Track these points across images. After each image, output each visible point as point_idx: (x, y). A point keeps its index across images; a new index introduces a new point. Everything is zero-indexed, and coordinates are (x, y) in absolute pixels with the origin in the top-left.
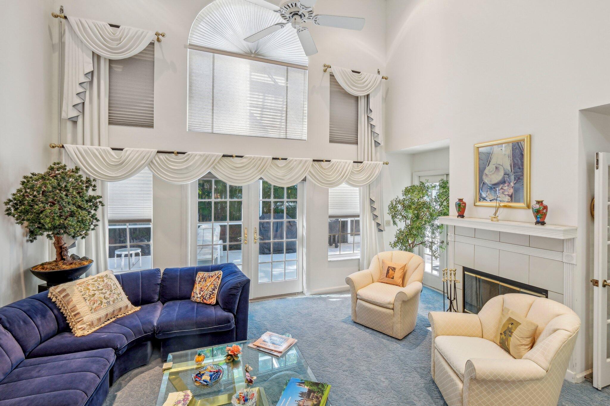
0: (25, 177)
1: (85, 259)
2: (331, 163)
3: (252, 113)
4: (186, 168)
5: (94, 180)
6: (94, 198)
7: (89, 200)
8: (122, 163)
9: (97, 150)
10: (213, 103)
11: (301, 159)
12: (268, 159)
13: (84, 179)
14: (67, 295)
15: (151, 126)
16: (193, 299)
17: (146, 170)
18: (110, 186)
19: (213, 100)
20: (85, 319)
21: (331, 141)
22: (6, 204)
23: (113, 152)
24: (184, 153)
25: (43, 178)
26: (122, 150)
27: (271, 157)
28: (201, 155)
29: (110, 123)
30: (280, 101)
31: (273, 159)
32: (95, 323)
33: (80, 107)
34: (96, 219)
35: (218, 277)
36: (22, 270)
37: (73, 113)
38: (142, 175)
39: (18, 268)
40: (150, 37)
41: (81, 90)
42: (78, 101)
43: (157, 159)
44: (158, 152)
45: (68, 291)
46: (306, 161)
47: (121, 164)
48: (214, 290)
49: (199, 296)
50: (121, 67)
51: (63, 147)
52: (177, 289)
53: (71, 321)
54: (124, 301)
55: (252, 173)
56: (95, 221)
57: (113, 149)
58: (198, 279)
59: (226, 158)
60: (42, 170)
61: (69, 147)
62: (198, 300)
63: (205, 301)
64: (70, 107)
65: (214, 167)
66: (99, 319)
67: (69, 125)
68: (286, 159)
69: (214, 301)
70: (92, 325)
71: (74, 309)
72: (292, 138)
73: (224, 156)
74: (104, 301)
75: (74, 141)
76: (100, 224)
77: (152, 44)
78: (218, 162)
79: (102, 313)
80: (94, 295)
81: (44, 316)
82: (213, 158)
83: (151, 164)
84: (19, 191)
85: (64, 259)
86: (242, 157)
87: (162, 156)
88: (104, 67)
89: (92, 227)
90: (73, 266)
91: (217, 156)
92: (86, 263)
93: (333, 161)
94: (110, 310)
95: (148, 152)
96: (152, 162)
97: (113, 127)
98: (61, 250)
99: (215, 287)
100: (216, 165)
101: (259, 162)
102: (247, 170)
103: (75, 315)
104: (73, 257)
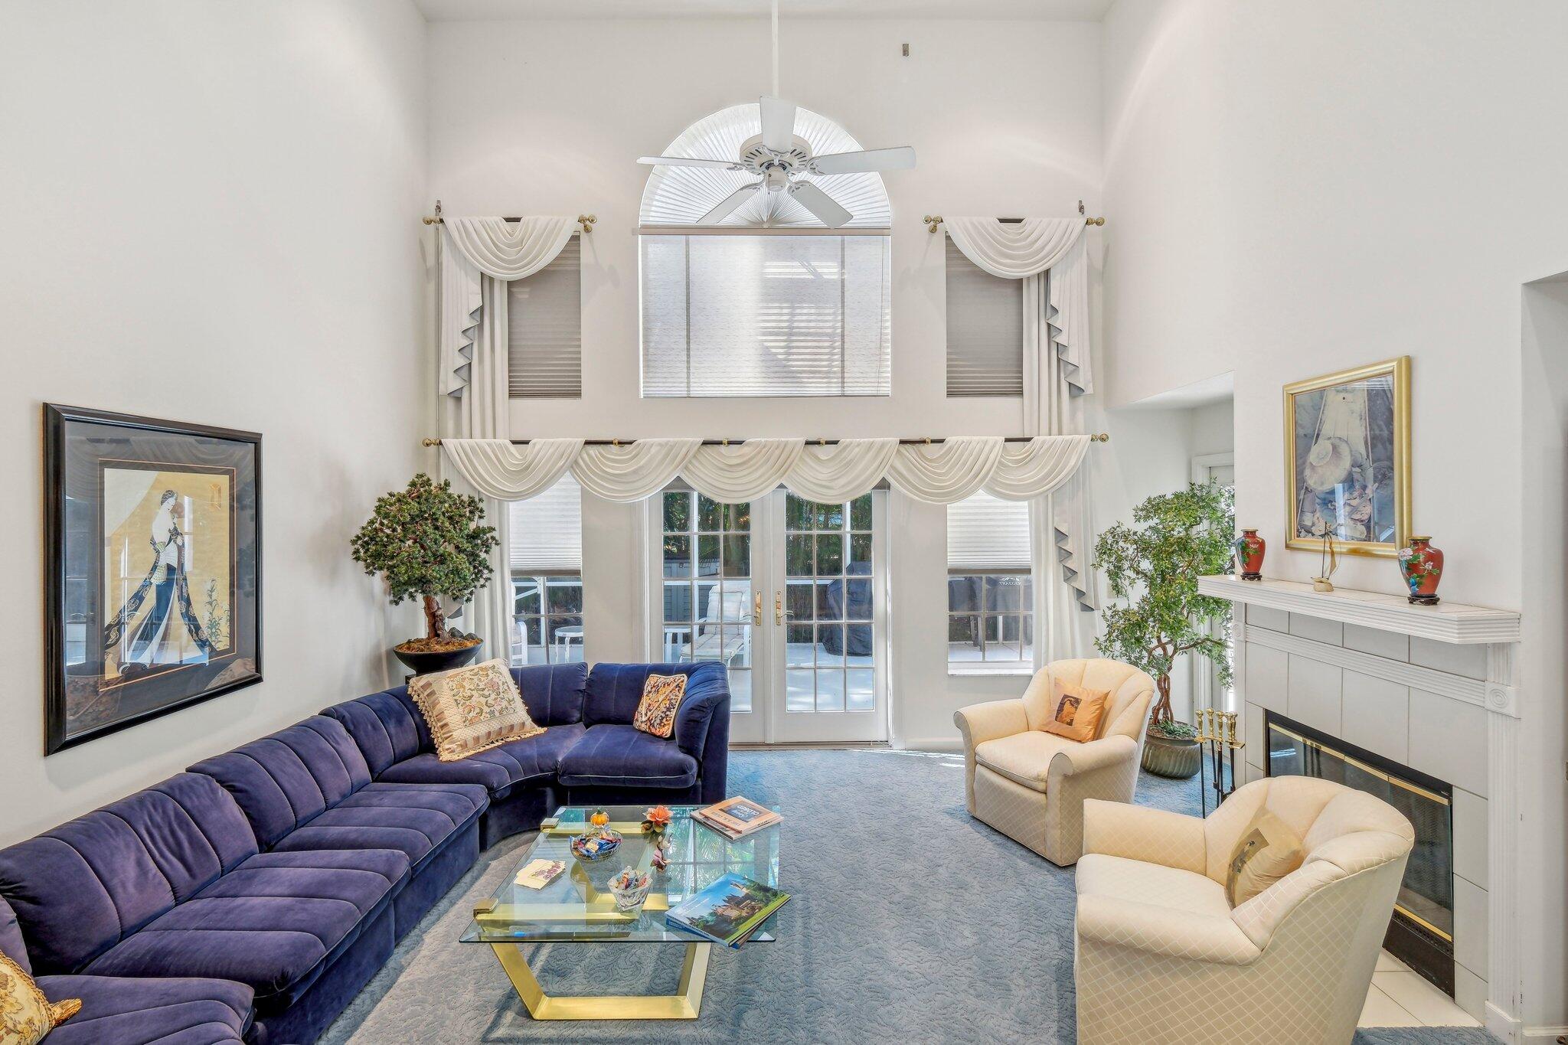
0: (380, 500)
1: (470, 637)
2: (945, 447)
3: (767, 347)
4: (635, 472)
5: (481, 500)
6: (484, 531)
7: (474, 536)
8: (527, 468)
9: (489, 445)
10: (688, 337)
11: (872, 440)
12: (796, 443)
13: (465, 498)
14: (432, 693)
15: (577, 394)
16: (636, 724)
17: (567, 478)
18: (513, 508)
19: (688, 331)
20: (455, 734)
21: (950, 394)
22: (354, 542)
23: (513, 448)
24: (631, 443)
25: (400, 500)
26: (527, 443)
27: (803, 440)
28: (660, 445)
29: (511, 395)
30: (829, 314)
31: (808, 443)
32: (470, 743)
33: (464, 373)
34: (487, 568)
35: (678, 686)
36: (383, 649)
37: (454, 384)
38: (563, 487)
39: (378, 646)
40: (570, 226)
41: (465, 342)
42: (461, 361)
43: (585, 456)
44: (587, 443)
45: (434, 687)
46: (883, 446)
47: (525, 470)
48: (669, 709)
49: (644, 719)
50: (527, 290)
51: (440, 443)
52: (611, 704)
53: (437, 735)
54: (520, 713)
55: (760, 477)
56: (486, 571)
57: (514, 443)
58: (647, 688)
59: (709, 449)
60: (402, 488)
61: (450, 443)
62: (644, 727)
63: (653, 730)
64: (451, 374)
65: (686, 468)
66: (477, 739)
67: (450, 404)
68: (835, 443)
69: (667, 731)
70: (464, 746)
71: (440, 717)
72: (856, 393)
73: (705, 443)
74: (486, 709)
75: (458, 434)
76: (496, 576)
77: (575, 238)
78: (695, 456)
79: (481, 729)
80: (471, 697)
81: (400, 722)
82: (684, 450)
83: (574, 466)
84: (372, 522)
85: (438, 635)
86: (740, 443)
87: (593, 450)
88: (500, 296)
89: (482, 581)
90: (451, 648)
91: (692, 444)
92: (469, 645)
93: (951, 440)
94: (495, 726)
95: (570, 444)
96: (576, 462)
97: (520, 403)
98: (435, 621)
99: (671, 704)
100: (690, 462)
101: (777, 452)
102: (751, 470)
103: (442, 727)
104: (453, 633)
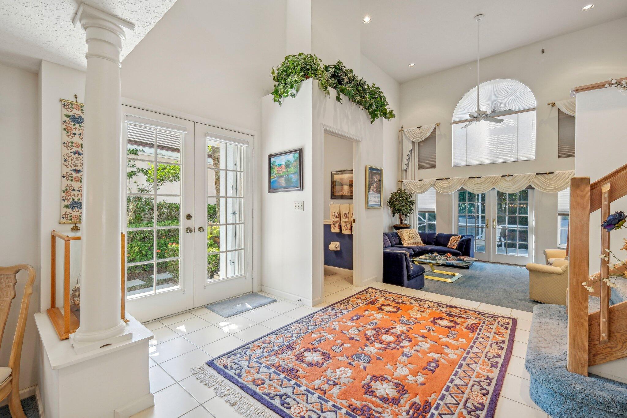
0: (391, 194)
1: (409, 225)
2: (554, 175)
3: (491, 149)
4: (450, 186)
5: (411, 194)
6: (412, 201)
7: (410, 202)
8: (422, 186)
9: (413, 181)
10: (466, 149)
11: (525, 174)
12: (499, 176)
13: (408, 193)
14: (402, 233)
15: (435, 167)
16: (448, 246)
17: (432, 188)
18: (419, 196)
19: (466, 148)
20: (406, 241)
21: (560, 157)
22: (387, 202)
23: (418, 181)
24: (449, 179)
25: (396, 194)
26: (422, 180)
27: (501, 175)
28: (457, 179)
29: (418, 169)
31: (502, 176)
32: (410, 244)
33: (408, 165)
34: (413, 210)
35: (458, 237)
36: (391, 226)
37: (405, 167)
38: (431, 191)
39: (390, 225)
40: (434, 126)
41: (408, 158)
42: (407, 162)
43: (437, 183)
44: (437, 179)
45: (402, 232)
46: (529, 176)
48: (456, 243)
49: (450, 245)
50: (423, 143)
51: (402, 181)
52: (442, 241)
53: (403, 241)
54: (420, 240)
55: (486, 187)
56: (412, 210)
57: (419, 180)
58: (451, 238)
59: (472, 180)
60: (396, 191)
61: (404, 181)
62: (450, 247)
63: (452, 247)
64: (405, 165)
65: (464, 184)
66: (411, 243)
67: (404, 172)
68: (512, 175)
69: (455, 247)
70: (408, 244)
71: (403, 238)
72: (521, 160)
73: (470, 178)
74: (413, 238)
75: (406, 179)
76: (414, 212)
77: (435, 128)
78: (467, 181)
79: (412, 242)
80: (410, 235)
81: (396, 238)
82: (464, 180)
83: (434, 185)
84: (390, 198)
85: (402, 224)
86: (481, 177)
87: (439, 181)
88: (416, 146)
89: (411, 213)
90: (404, 226)
91: (466, 178)
92: (409, 226)
93: (557, 172)
94: (415, 242)
95: (433, 180)
96: (434, 184)
97: (421, 171)
98: (401, 220)
99: (456, 241)
100: (466, 183)
101: (492, 179)
102: (483, 185)
103: (404, 240)
104: (405, 223)
